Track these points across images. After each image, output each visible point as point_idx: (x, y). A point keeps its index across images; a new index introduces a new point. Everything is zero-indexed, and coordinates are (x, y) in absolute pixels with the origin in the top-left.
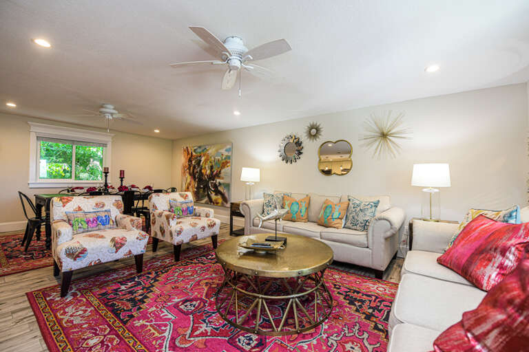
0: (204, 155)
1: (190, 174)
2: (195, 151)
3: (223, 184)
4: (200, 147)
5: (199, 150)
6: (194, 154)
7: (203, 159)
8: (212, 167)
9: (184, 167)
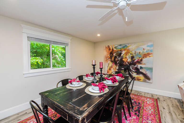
0: (125, 50)
1: (112, 61)
2: (115, 48)
3: (145, 68)
4: (120, 45)
5: (120, 47)
6: (115, 49)
7: (123, 52)
8: (132, 58)
9: (106, 57)
